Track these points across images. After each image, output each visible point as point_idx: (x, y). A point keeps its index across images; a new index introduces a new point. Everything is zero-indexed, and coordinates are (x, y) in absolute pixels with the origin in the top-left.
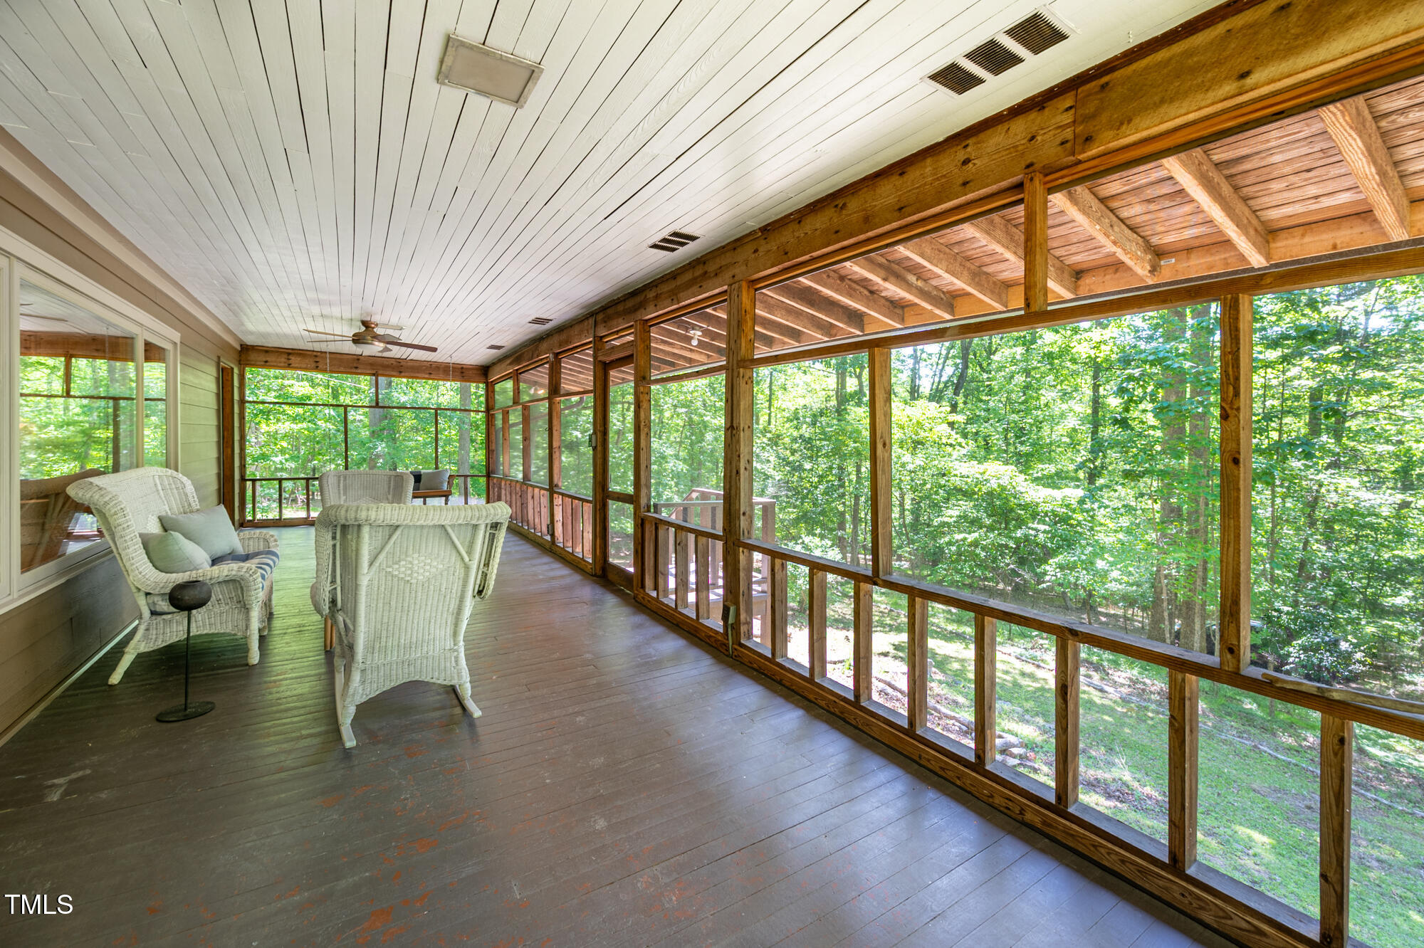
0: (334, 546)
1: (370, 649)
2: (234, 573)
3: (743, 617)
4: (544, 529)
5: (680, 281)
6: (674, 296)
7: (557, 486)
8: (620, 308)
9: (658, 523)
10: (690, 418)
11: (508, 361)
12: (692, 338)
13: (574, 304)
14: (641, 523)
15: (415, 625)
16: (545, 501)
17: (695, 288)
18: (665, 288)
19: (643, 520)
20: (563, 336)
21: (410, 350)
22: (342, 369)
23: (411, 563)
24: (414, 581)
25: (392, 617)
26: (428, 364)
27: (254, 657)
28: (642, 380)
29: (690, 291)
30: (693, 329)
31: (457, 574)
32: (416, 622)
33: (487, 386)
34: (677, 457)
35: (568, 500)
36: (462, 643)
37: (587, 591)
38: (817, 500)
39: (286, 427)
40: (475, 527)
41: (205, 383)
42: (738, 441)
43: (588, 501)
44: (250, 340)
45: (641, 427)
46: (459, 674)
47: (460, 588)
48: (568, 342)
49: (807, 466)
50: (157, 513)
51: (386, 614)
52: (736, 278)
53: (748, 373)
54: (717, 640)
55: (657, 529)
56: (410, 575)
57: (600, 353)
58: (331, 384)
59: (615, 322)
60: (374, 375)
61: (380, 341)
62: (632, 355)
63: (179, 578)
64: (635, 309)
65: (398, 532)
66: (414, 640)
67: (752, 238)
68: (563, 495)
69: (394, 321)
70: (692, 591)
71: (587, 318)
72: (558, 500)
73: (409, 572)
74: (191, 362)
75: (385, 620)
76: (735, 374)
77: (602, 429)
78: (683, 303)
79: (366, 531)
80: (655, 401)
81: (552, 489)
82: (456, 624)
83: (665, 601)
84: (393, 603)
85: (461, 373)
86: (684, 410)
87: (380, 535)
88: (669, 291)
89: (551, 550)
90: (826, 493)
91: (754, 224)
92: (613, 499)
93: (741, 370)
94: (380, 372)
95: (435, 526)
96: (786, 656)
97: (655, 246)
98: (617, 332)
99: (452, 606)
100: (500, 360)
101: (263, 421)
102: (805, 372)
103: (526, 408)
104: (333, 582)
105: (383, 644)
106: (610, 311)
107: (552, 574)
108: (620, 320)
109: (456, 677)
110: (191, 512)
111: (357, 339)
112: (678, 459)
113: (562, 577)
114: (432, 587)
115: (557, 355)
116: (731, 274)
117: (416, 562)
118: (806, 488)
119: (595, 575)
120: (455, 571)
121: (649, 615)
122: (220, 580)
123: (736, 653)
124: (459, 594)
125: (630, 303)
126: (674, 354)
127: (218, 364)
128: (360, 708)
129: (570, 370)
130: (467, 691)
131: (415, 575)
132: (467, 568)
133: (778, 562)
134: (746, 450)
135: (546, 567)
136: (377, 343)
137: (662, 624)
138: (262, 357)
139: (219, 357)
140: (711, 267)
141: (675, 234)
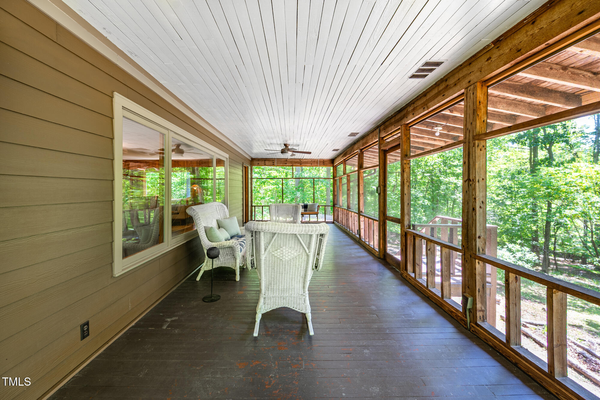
0: (252, 239)
1: (267, 289)
2: (231, 244)
3: (479, 306)
4: (356, 232)
5: (428, 97)
6: (425, 106)
7: (361, 212)
8: (393, 120)
9: (415, 236)
10: (432, 179)
11: (341, 156)
12: (436, 132)
13: (369, 123)
14: (405, 235)
15: (286, 280)
16: (356, 218)
17: (440, 97)
18: (419, 103)
19: (406, 233)
20: (364, 141)
21: (304, 154)
22: (281, 165)
23: (282, 251)
24: (284, 260)
25: (275, 275)
26: (311, 160)
27: (238, 278)
28: (405, 156)
29: (436, 100)
30: (436, 126)
31: (303, 258)
32: (286, 279)
33: (333, 168)
34: (424, 197)
35: (367, 219)
36: (307, 292)
37: (376, 267)
38: (516, 222)
39: (272, 187)
40: (311, 236)
41: (239, 172)
42: (474, 189)
43: (376, 220)
44: (254, 156)
45: (405, 184)
46: (306, 307)
47: (305, 266)
48: (366, 143)
49: (508, 202)
50: (216, 218)
51: (273, 273)
52: (471, 83)
53: (482, 143)
54: (457, 315)
55: (414, 239)
56: (282, 257)
57: (382, 146)
58: (285, 171)
59: (390, 128)
60: (292, 166)
61: (290, 151)
62: (399, 144)
63: (214, 244)
64: (401, 119)
65: (276, 235)
66: (285, 287)
67: (485, 51)
68: (364, 216)
69: (295, 142)
70: (438, 275)
71: (376, 130)
72: (362, 219)
73: (282, 255)
74: (232, 165)
75: (273, 276)
76: (471, 145)
77: (383, 184)
78: (431, 109)
79: (262, 234)
80: (413, 170)
81: (359, 213)
82: (304, 283)
83: (420, 281)
84: (275, 269)
85: (323, 163)
86: (429, 174)
87: (269, 236)
88: (422, 104)
89: (359, 242)
90: (522, 219)
91: (488, 40)
92: (389, 220)
93: (477, 142)
94: (294, 165)
95: (293, 234)
96: (520, 344)
97: (413, 76)
98: (391, 133)
99: (302, 274)
100: (338, 156)
101: (263, 185)
102: (505, 150)
103: (348, 176)
104: (252, 256)
105: (272, 287)
106: (387, 123)
107: (359, 255)
108: (393, 127)
109: (304, 309)
110: (227, 218)
111: (283, 152)
112: (425, 199)
113: (363, 257)
114: (292, 263)
115: (361, 150)
116: (467, 81)
117: (284, 251)
118: (507, 215)
119: (380, 258)
120: (302, 257)
121: (409, 287)
122: (227, 246)
123: (473, 329)
124: (305, 268)
125: (398, 117)
126: (424, 143)
127: (243, 165)
128: (263, 315)
129: (369, 157)
130: (309, 317)
131: (284, 257)
132: (308, 256)
133: (512, 276)
134: (481, 195)
135: (356, 251)
136: (289, 152)
137: (418, 295)
138: (257, 162)
139: (243, 163)
140: (451, 81)
141: (427, 64)
